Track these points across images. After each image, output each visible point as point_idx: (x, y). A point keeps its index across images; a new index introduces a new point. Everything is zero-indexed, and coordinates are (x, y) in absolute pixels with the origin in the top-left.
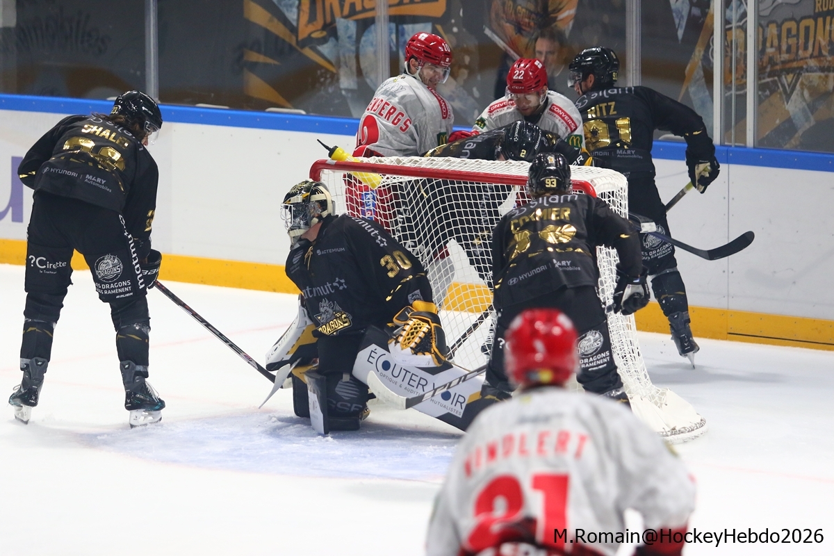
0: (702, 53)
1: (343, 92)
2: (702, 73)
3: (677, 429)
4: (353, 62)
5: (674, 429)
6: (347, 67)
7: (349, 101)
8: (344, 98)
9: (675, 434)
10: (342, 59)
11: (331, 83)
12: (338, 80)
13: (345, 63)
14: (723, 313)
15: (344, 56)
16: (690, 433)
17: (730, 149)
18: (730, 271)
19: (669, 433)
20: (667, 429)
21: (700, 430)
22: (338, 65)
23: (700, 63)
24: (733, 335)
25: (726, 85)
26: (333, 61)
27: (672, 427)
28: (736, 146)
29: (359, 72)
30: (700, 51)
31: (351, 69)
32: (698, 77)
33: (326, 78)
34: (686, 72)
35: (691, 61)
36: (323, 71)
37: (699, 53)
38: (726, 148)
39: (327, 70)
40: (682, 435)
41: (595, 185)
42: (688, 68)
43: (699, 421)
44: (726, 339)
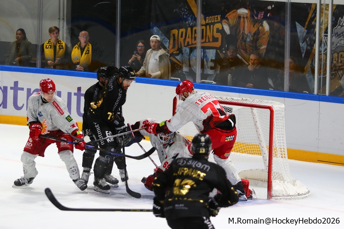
0: (311, 62)
1: (184, 73)
2: (310, 69)
3: (300, 194)
4: (188, 62)
5: (299, 194)
6: (186, 64)
7: (186, 76)
8: (184, 75)
9: (299, 196)
10: (184, 61)
11: (180, 69)
12: (182, 68)
13: (185, 62)
14: (316, 154)
15: (185, 60)
16: (304, 195)
17: (320, 96)
18: (319, 139)
19: (297, 195)
20: (296, 194)
21: (308, 194)
22: (183, 63)
23: (310, 66)
24: (320, 161)
25: (319, 73)
26: (181, 62)
27: (298, 193)
28: (322, 95)
29: (190, 66)
30: (310, 62)
31: (187, 64)
32: (309, 71)
33: (178, 68)
34: (305, 69)
35: (307, 65)
36: (177, 65)
37: (309, 62)
38: (319, 96)
39: (179, 65)
40: (301, 196)
41: (273, 107)
42: (305, 67)
43: (308, 191)
44: (317, 162)
